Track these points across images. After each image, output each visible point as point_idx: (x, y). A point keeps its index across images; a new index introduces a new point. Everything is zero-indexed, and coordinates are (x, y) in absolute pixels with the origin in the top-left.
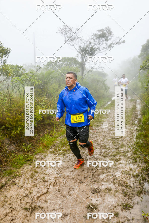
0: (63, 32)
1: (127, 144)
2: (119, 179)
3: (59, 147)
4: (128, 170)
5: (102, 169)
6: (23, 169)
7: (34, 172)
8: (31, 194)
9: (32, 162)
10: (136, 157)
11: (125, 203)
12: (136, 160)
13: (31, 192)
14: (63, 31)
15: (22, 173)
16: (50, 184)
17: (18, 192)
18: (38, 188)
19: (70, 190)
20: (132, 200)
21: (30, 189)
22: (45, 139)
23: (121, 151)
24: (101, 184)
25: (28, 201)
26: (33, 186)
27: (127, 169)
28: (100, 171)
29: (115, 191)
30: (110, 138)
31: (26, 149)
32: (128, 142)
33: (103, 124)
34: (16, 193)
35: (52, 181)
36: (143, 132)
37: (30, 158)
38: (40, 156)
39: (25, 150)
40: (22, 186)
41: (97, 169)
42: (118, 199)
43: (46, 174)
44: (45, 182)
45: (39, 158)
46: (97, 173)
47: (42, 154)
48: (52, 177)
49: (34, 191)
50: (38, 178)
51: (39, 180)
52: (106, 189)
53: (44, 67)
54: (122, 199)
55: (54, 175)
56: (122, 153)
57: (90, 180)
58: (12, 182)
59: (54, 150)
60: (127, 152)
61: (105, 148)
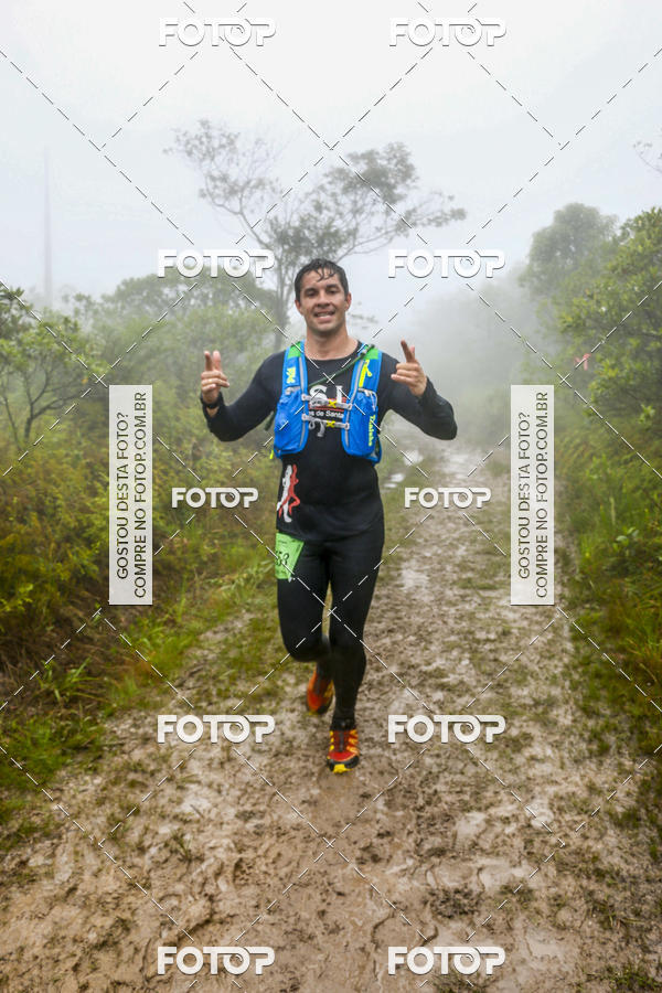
0: (194, 151)
1: (541, 665)
2: (553, 840)
3: (220, 681)
4: (582, 793)
5: (458, 789)
6: (58, 794)
7: (121, 807)
8: (127, 930)
9: (100, 757)
10: (598, 729)
11: (619, 965)
12: (600, 740)
13: (124, 918)
14: (196, 146)
15: (59, 815)
16: (217, 875)
17: (56, 923)
18: (161, 895)
19: (324, 901)
20: (646, 950)
21: (118, 905)
22: (145, 640)
23: (523, 701)
24: (470, 869)
25: (119, 971)
26: (132, 885)
27: (572, 789)
28: (449, 798)
29: (552, 902)
30: (453, 638)
31: (59, 688)
32: (542, 656)
33: (404, 572)
34: (45, 928)
35: (221, 854)
36: (592, 609)
37: (88, 737)
38: (135, 726)
39: (53, 692)
40: (71, 885)
41: (434, 787)
42: (580, 941)
43: (185, 822)
44: (190, 861)
45: (132, 734)
46: (436, 809)
47: (143, 714)
48: (218, 833)
49: (140, 912)
50: (146, 844)
51: (153, 851)
52: (502, 893)
53: (101, 305)
54: (596, 945)
55: (225, 826)
56: (530, 706)
57: (413, 845)
58: (13, 865)
59: (198, 693)
60: (551, 703)
61: (442, 687)
